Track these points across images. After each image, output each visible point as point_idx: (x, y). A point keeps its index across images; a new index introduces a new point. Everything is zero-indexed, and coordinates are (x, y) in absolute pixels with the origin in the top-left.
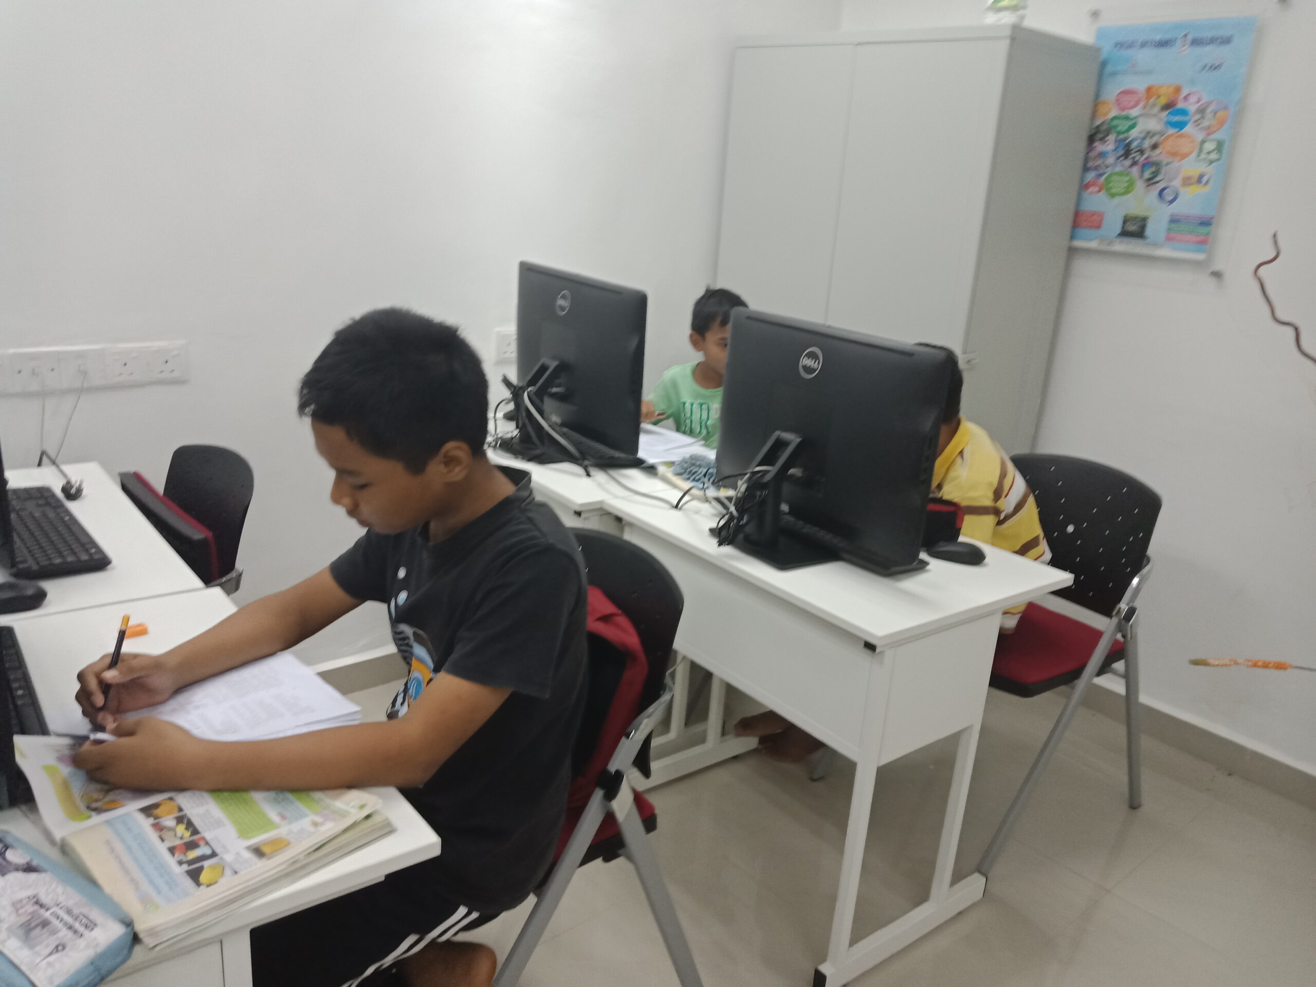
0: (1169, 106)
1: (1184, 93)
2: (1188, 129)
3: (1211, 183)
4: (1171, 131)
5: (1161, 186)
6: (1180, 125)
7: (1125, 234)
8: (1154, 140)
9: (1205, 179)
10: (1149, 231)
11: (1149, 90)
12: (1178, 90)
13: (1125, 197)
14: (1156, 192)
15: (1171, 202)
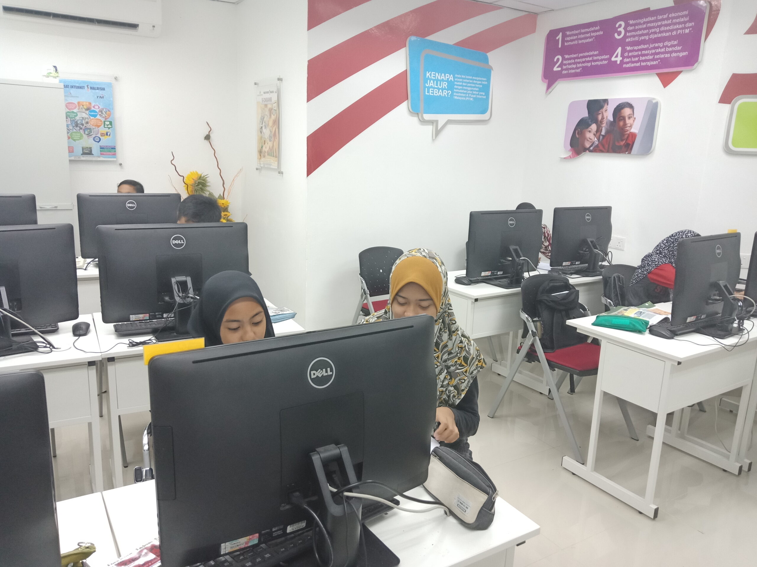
0: (88, 109)
1: (93, 104)
2: (98, 117)
3: (111, 134)
4: (92, 118)
5: (94, 136)
6: (95, 116)
7: (84, 154)
8: (87, 120)
9: (109, 134)
10: (93, 152)
11: (79, 103)
12: (90, 103)
13: (80, 141)
14: (92, 139)
15: (98, 142)
